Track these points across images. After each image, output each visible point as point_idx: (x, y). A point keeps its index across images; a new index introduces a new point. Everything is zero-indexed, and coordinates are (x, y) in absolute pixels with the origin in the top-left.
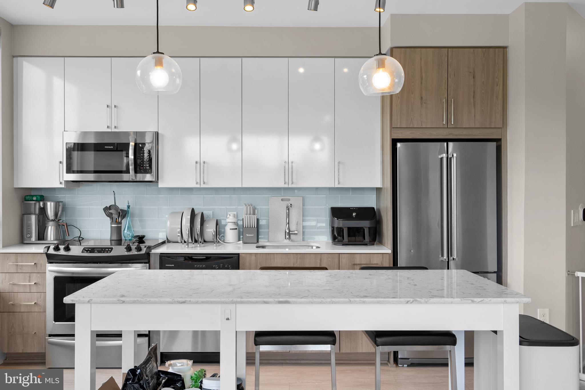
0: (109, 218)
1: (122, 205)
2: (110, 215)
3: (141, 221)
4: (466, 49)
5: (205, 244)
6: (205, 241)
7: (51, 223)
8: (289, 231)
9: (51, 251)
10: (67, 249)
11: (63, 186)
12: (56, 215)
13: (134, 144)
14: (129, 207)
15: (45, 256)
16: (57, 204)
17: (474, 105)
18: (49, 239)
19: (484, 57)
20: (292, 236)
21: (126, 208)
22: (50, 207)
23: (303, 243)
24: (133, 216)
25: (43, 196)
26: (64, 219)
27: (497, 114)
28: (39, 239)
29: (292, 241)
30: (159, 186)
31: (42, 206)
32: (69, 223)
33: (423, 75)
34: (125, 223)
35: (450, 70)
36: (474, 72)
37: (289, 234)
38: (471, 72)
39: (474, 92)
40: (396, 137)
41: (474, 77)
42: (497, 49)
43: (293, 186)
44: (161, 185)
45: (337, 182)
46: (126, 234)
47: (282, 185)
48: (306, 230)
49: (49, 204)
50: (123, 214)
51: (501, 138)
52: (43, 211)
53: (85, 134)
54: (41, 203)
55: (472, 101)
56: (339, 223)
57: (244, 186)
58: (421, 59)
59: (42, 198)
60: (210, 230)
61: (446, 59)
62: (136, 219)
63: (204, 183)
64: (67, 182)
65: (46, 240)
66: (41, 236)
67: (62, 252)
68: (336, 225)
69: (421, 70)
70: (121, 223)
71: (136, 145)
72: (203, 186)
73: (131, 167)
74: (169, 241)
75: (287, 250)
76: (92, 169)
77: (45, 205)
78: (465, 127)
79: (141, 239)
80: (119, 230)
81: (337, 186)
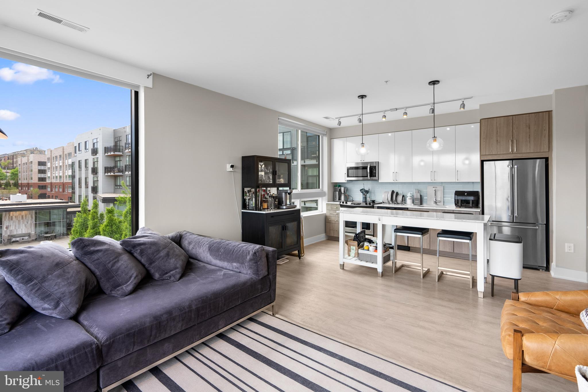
0: (362, 193)
1: (367, 189)
2: (362, 192)
3: (375, 195)
4: (524, 115)
5: (398, 204)
6: (398, 203)
7: (343, 195)
8: (436, 201)
9: (341, 203)
10: (346, 203)
11: (346, 182)
12: (344, 192)
13: (369, 166)
14: (369, 189)
15: (339, 205)
16: (345, 188)
17: (530, 142)
18: (342, 200)
19: (536, 117)
20: (438, 203)
21: (368, 190)
22: (342, 189)
23: (443, 206)
24: (371, 193)
25: (340, 185)
26: (347, 193)
27: (545, 145)
28: (339, 200)
29: (437, 205)
30: (379, 182)
31: (340, 189)
32: (349, 195)
33: (498, 130)
34: (368, 195)
35: (514, 126)
36: (529, 125)
37: (436, 202)
38: (527, 126)
39: (529, 135)
40: (483, 159)
41: (529, 128)
42: (544, 113)
43: (435, 181)
44: (380, 181)
45: (456, 180)
46: (368, 200)
47: (430, 181)
48: (445, 201)
49: (342, 188)
50: (367, 192)
51: (548, 157)
52: (340, 190)
53: (357, 163)
54: (340, 188)
55: (528, 139)
56: (458, 198)
57: (413, 182)
58: (497, 123)
59: (340, 186)
60: (400, 198)
61: (512, 121)
62: (373, 194)
63: (396, 180)
64: (347, 180)
65: (341, 200)
66: (340, 199)
67: (345, 204)
68: (456, 199)
69: (497, 128)
70: (366, 195)
71: (370, 167)
72: (396, 182)
73: (369, 175)
74: (383, 203)
75: (435, 208)
76: (361, 176)
77: (341, 188)
78: (523, 152)
79: (373, 202)
80: (366, 198)
81: (457, 181)
